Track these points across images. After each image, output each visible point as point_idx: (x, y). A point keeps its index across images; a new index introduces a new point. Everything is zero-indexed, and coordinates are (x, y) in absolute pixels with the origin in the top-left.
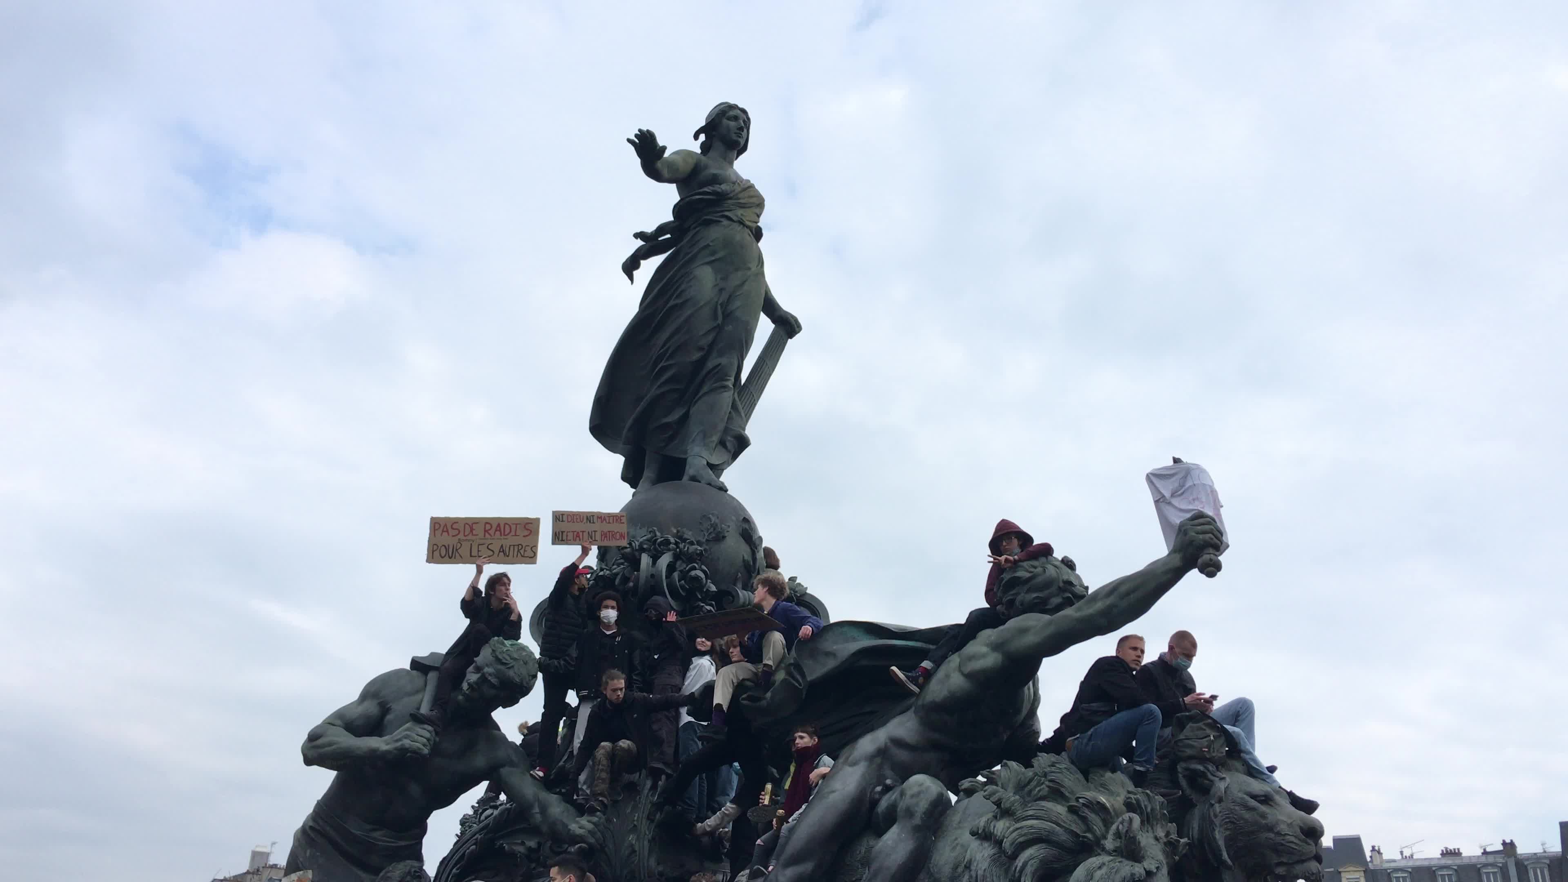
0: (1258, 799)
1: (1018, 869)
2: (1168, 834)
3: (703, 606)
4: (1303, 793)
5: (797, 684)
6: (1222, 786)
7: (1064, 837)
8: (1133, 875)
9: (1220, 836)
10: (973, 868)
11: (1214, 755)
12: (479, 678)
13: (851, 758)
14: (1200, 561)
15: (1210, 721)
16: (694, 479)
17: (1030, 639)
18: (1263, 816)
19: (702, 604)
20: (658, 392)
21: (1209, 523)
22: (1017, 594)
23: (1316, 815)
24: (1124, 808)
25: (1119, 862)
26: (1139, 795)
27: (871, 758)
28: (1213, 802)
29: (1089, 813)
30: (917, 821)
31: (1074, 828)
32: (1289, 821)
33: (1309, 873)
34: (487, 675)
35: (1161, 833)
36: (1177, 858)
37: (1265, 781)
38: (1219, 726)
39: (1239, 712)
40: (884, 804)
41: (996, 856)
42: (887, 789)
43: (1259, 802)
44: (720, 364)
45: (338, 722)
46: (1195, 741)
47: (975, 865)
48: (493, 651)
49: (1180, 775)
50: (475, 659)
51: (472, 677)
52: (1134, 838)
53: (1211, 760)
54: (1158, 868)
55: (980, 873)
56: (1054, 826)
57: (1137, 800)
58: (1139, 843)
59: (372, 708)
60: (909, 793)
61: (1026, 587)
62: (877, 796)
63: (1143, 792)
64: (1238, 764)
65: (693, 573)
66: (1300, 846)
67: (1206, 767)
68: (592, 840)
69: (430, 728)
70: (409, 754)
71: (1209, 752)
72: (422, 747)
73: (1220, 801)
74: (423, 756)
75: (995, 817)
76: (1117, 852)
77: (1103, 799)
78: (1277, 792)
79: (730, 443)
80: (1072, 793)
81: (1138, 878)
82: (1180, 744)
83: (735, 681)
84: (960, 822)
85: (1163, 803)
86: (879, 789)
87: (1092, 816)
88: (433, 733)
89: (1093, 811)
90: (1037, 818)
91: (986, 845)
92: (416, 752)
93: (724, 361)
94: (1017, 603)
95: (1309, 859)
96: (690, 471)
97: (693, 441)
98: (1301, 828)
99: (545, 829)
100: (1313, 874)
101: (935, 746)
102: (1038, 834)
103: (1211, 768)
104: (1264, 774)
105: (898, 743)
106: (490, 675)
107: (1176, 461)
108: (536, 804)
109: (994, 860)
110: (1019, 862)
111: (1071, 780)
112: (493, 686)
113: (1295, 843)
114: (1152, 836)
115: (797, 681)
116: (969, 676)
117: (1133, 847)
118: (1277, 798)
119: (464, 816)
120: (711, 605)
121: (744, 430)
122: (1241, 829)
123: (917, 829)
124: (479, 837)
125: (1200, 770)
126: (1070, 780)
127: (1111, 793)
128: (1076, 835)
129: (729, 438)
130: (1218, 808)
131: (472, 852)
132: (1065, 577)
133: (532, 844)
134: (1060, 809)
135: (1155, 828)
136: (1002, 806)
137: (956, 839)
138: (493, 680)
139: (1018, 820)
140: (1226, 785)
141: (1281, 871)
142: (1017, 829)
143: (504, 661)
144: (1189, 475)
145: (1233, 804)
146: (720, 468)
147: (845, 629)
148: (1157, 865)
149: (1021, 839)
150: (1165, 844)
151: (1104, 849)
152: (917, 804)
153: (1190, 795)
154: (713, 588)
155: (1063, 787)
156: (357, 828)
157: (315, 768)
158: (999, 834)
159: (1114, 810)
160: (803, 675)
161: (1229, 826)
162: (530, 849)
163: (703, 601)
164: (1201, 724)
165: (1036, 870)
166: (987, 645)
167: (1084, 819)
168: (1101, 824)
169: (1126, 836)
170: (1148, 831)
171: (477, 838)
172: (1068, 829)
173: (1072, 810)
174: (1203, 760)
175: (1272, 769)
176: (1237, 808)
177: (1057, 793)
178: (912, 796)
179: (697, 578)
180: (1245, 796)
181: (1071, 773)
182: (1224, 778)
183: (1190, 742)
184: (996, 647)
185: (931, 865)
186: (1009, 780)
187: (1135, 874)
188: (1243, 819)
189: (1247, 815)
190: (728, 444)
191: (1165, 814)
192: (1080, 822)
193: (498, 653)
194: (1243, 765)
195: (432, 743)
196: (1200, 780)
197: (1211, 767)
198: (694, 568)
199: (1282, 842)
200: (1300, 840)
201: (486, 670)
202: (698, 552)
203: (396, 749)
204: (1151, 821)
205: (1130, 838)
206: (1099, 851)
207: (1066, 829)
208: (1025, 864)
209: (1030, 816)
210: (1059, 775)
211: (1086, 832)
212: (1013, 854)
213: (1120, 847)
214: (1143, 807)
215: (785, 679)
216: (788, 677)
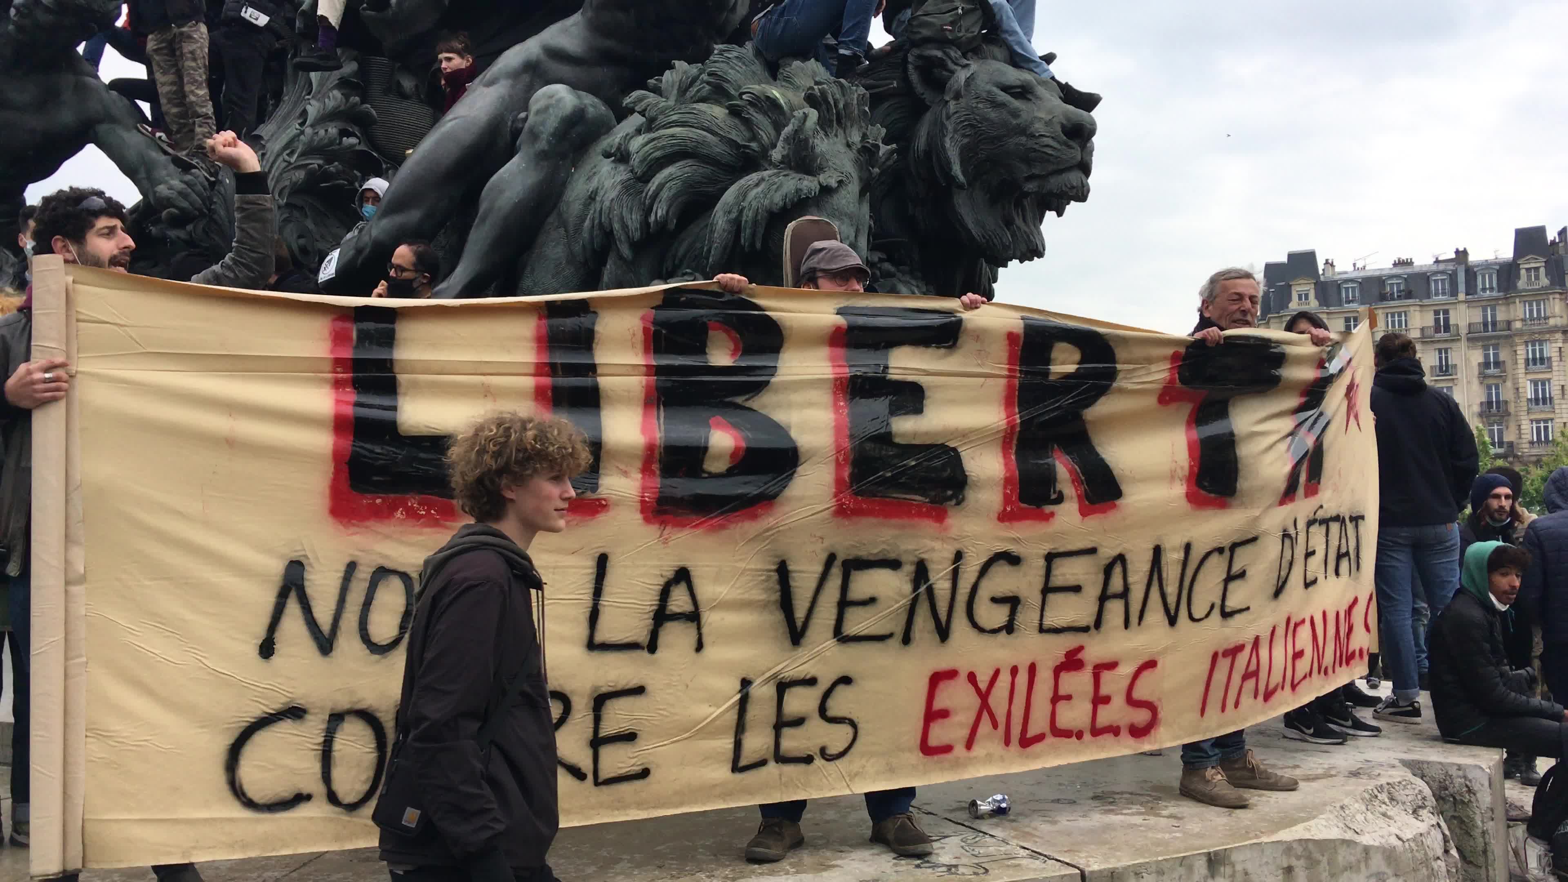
0: (1012, 91)
1: (651, 194)
2: (865, 138)
6: (962, 75)
7: (718, 149)
8: (798, 191)
10: (598, 199)
11: (960, 35)
18: (1015, 114)
24: (803, 103)
25: (784, 175)
26: (831, 86)
28: (947, 98)
29: (755, 114)
31: (733, 135)
32: (1047, 118)
33: (1066, 186)
35: (856, 137)
36: (876, 170)
37: (1032, 71)
41: (632, 181)
46: (935, 17)
47: (601, 194)
52: (806, 140)
53: (955, 43)
54: (842, 182)
55: (607, 204)
56: (705, 133)
57: (823, 93)
58: (813, 148)
63: (834, 82)
64: (997, 51)
66: (1059, 150)
67: (945, 53)
73: (957, 96)
75: (640, 131)
76: (785, 163)
77: (776, 93)
78: (1043, 83)
80: (739, 89)
81: (805, 194)
82: (915, 23)
85: (863, 96)
87: (758, 118)
89: (761, 110)
90: (683, 124)
91: (619, 167)
95: (1069, 169)
98: (1063, 127)
100: (1073, 187)
102: (680, 145)
103: (952, 54)
109: (625, 186)
110: (653, 186)
111: (744, 73)
113: (1051, 147)
114: (844, 141)
117: (804, 153)
118: (1041, 90)
122: (983, 134)
123: (542, 156)
125: (936, 57)
126: (738, 72)
127: (792, 86)
128: (732, 143)
130: (952, 105)
134: (717, 112)
135: (847, 132)
136: (647, 114)
140: (968, 75)
141: (1030, 187)
142: (654, 139)
145: (978, 100)
148: (840, 178)
149: (658, 154)
150: (858, 151)
151: (771, 163)
152: (543, 123)
153: (923, 94)
155: (728, 81)
158: (633, 151)
159: (790, 107)
161: (968, 131)
165: (676, 196)
167: (747, 122)
168: (770, 129)
169: (794, 140)
170: (836, 136)
172: (724, 137)
173: (735, 112)
174: (942, 42)
175: (1049, 58)
176: (980, 105)
177: (719, 92)
178: (538, 112)
180: (994, 89)
181: (744, 63)
182: (967, 66)
183: (927, 19)
186: (672, 86)
187: (801, 190)
188: (987, 120)
189: (993, 115)
191: (865, 111)
192: (742, 128)
197: (955, 53)
199: (1036, 146)
200: (1058, 142)
204: (843, 121)
205: (800, 141)
206: (766, 166)
207: (722, 138)
208: (661, 187)
209: (673, 122)
210: (722, 65)
211: (750, 141)
212: (644, 174)
213: (788, 155)
214: (832, 103)
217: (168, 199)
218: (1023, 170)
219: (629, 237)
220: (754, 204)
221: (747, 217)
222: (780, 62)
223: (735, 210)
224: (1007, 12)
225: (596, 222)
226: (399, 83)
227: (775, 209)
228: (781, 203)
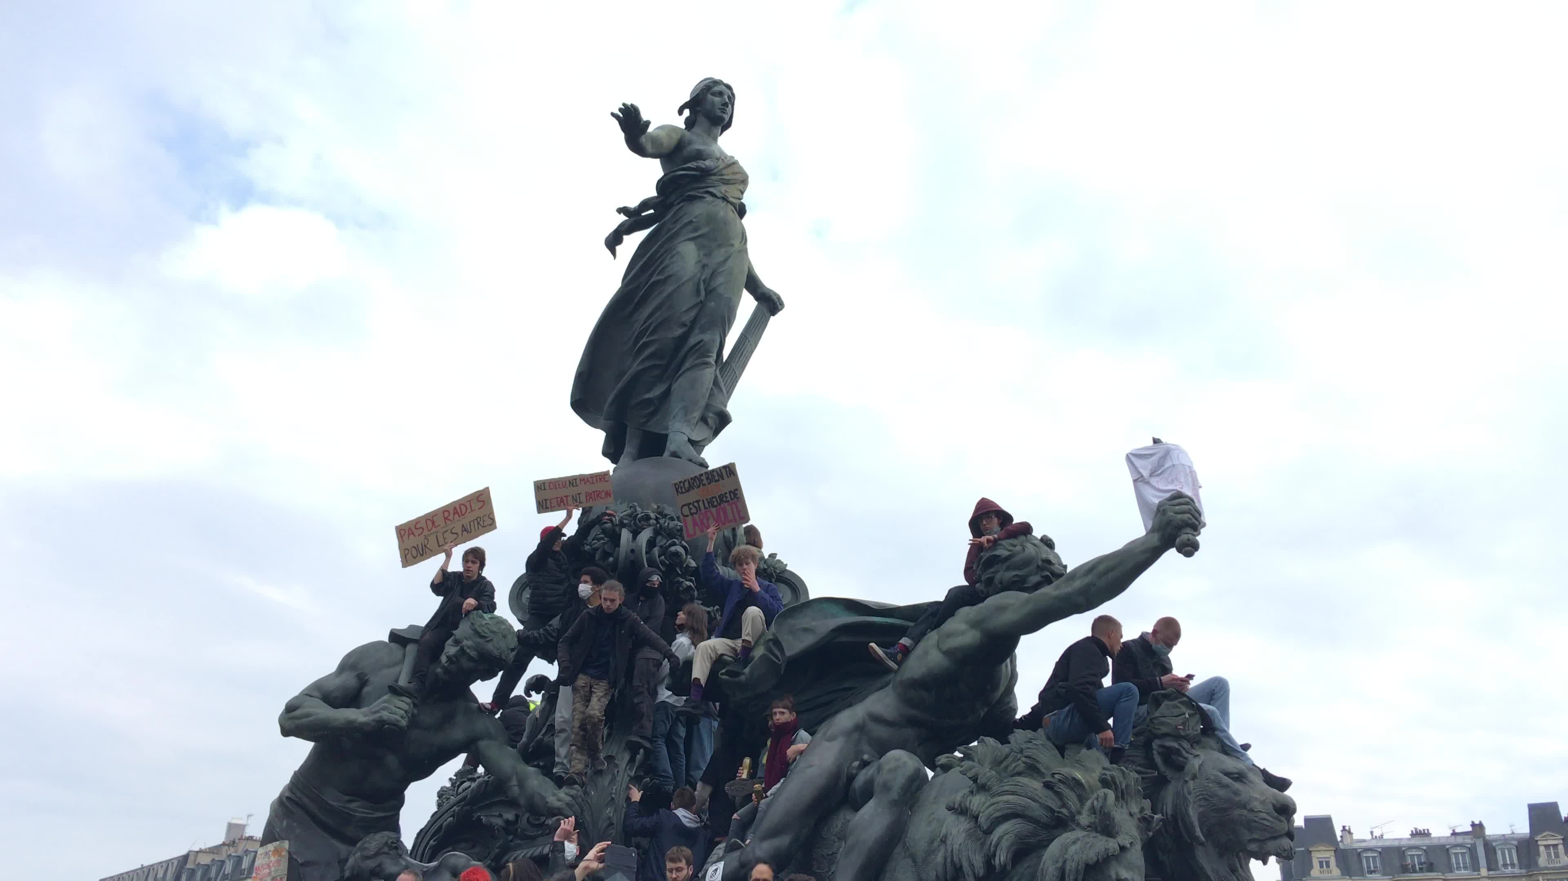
0: (1231, 776)
1: (994, 843)
2: (1142, 810)
3: (682, 582)
4: (1277, 771)
5: (777, 661)
6: (1196, 763)
7: (1038, 812)
8: (1107, 850)
9: (1193, 814)
10: (948, 842)
11: (1188, 732)
12: (458, 651)
13: (828, 734)
14: (1178, 540)
15: (1185, 699)
17: (1009, 617)
18: (1236, 793)
19: (682, 580)
20: (641, 367)
21: (1187, 504)
22: (997, 572)
23: (1288, 793)
24: (1099, 784)
25: (1094, 837)
26: (1115, 772)
27: (848, 734)
28: (1187, 779)
29: (1065, 789)
30: (894, 795)
31: (1050, 803)
32: (1263, 798)
34: (465, 648)
35: (1135, 809)
36: (1151, 834)
37: (1239, 758)
38: (1194, 704)
39: (1214, 690)
40: (861, 778)
41: (972, 830)
42: (865, 764)
43: (1233, 779)
44: (702, 341)
45: (317, 694)
47: (951, 839)
48: (472, 624)
49: (1155, 752)
50: (454, 632)
51: (450, 649)
52: (1109, 813)
53: (1186, 738)
54: (1131, 843)
55: (956, 846)
56: (1030, 801)
57: (1113, 777)
58: (1113, 819)
59: (350, 680)
60: (887, 767)
62: (854, 772)
63: (1117, 769)
64: (1212, 742)
65: (673, 549)
66: (1273, 823)
67: (1180, 745)
69: (408, 700)
70: (387, 726)
71: (1184, 730)
74: (401, 728)
75: (972, 792)
76: (1092, 827)
77: (1079, 776)
78: (1250, 770)
79: (712, 419)
80: (1047, 768)
81: (1110, 852)
82: (1155, 722)
84: (936, 798)
85: (1137, 778)
86: (856, 764)
87: (1067, 792)
88: (412, 705)
89: (1069, 786)
90: (1013, 793)
91: (962, 819)
92: (395, 724)
93: (706, 337)
94: (996, 581)
95: (1281, 836)
97: (674, 417)
98: (1274, 806)
99: (522, 802)
100: (1285, 850)
101: (911, 722)
102: (1014, 809)
104: (1238, 752)
105: (877, 719)
106: (469, 647)
107: (1156, 441)
108: (514, 778)
109: (970, 835)
110: (995, 837)
111: (1047, 757)
112: (471, 659)
113: (1267, 820)
114: (1126, 812)
115: (777, 657)
116: (947, 653)
117: (1108, 823)
118: (1251, 776)
119: (442, 788)
120: (691, 581)
121: (725, 406)
122: (1213, 806)
123: (895, 803)
124: (457, 809)
125: (1174, 747)
127: (1087, 769)
128: (1052, 811)
129: (711, 415)
131: (450, 823)
132: (1044, 556)
133: (510, 816)
134: (1035, 785)
135: (1129, 805)
136: (978, 781)
137: (933, 813)
138: (473, 654)
139: (993, 796)
140: (1200, 763)
142: (993, 804)
143: (483, 634)
144: (1168, 456)
145: (1208, 781)
146: (701, 444)
147: (825, 605)
148: (1131, 840)
149: (998, 814)
150: (1139, 819)
151: (1078, 825)
152: (894, 779)
153: (1165, 772)
154: (693, 564)
155: (1039, 763)
156: (333, 798)
157: (292, 739)
158: (975, 809)
159: (1090, 786)
160: (781, 650)
161: (1203, 803)
162: (507, 822)
163: (683, 576)
164: (1176, 702)
165: (1012, 845)
166: (966, 623)
167: (1058, 794)
168: (1076, 800)
169: (1101, 812)
170: (1122, 807)
171: (454, 811)
172: (1044, 804)
173: (1048, 786)
174: (1178, 737)
175: (1246, 747)
176: (1211, 785)
177: (1033, 769)
178: (890, 771)
179: (677, 554)
181: (1047, 749)
184: (975, 624)
185: (907, 839)
186: (985, 756)
187: (1109, 850)
188: (1217, 796)
189: (1221, 792)
190: (710, 421)
191: (1139, 790)
192: (1055, 798)
193: (477, 627)
194: (1218, 743)
195: (410, 715)
196: (1174, 757)
197: (1186, 744)
198: (674, 544)
199: (1256, 819)
200: (1272, 817)
201: (465, 642)
202: (679, 528)
203: (374, 720)
204: (1125, 797)
205: (1105, 813)
206: (1074, 826)
207: (1041, 804)
208: (1000, 838)
209: (1006, 791)
210: (1035, 751)
211: (1061, 807)
212: (988, 829)
213: (1094, 823)
214: (1118, 783)
215: (764, 655)
216: (767, 653)
217: (559, 809)
218: (1246, 836)
219: (974, 874)
220: (1076, 857)
221: (1071, 866)
222: (1066, 746)
223: (1061, 860)
224: (1217, 717)
225: (949, 860)
227: (1091, 862)
228: (1095, 859)
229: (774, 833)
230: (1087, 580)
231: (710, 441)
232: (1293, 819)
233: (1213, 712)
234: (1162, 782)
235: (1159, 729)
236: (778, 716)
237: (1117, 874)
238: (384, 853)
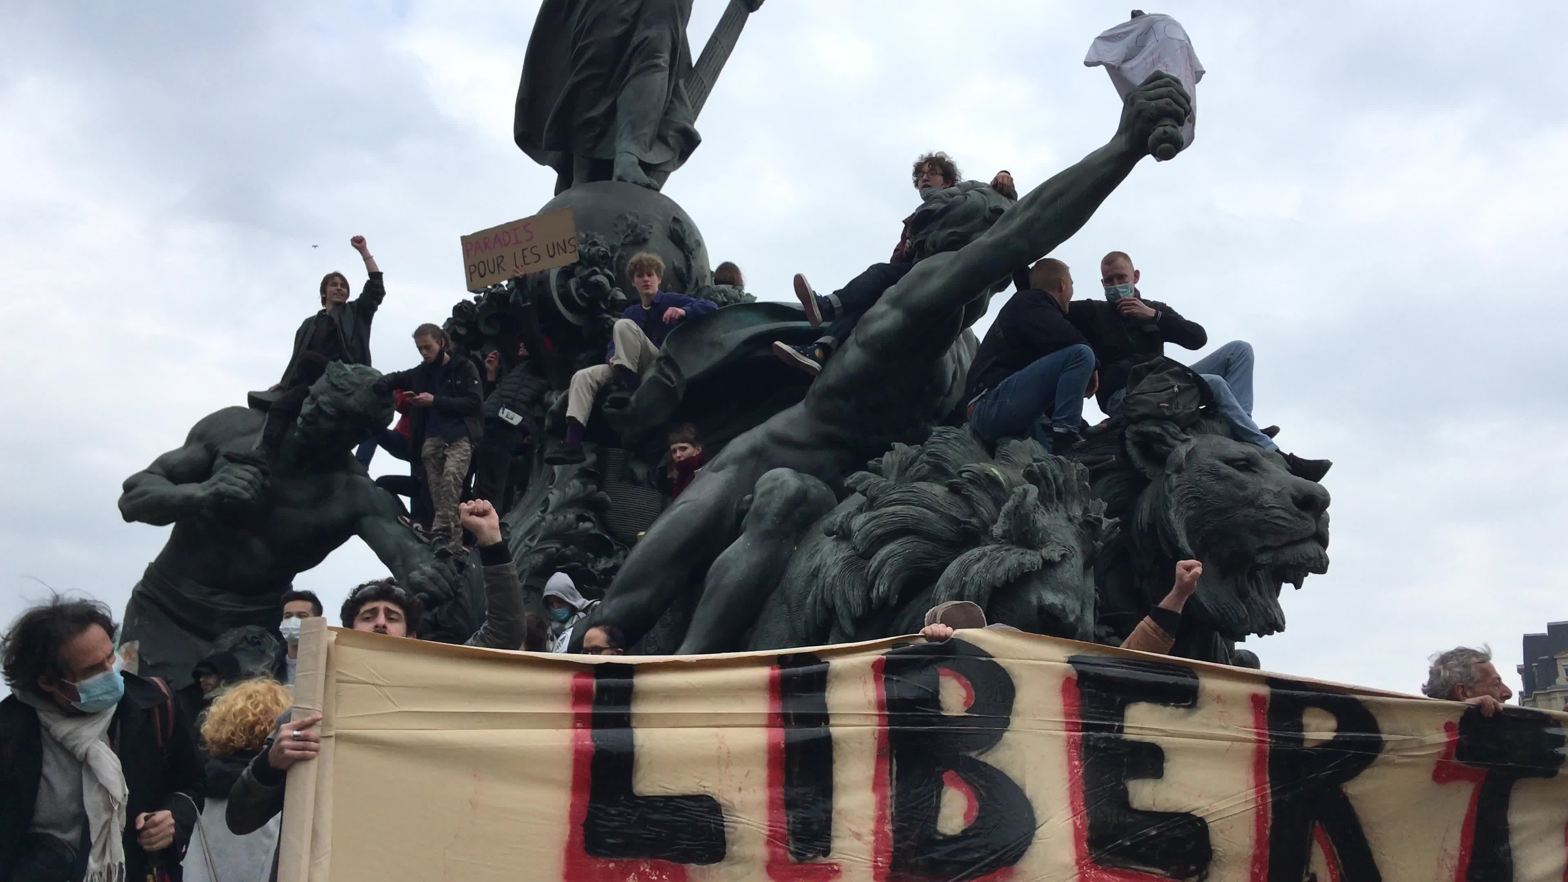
0: (1236, 464)
1: (872, 569)
2: (1088, 513)
5: (669, 383)
6: (1183, 450)
7: (938, 525)
8: (1021, 565)
10: (821, 575)
11: (1178, 411)
12: (312, 409)
15: (1177, 368)
16: (620, 179)
18: (1241, 486)
21: (1167, 85)
23: (1323, 482)
24: (1022, 480)
25: (1006, 550)
26: (1050, 463)
28: (1169, 472)
29: (975, 491)
30: (767, 524)
31: (954, 512)
32: (1276, 489)
33: (1303, 557)
34: (321, 404)
35: (1077, 511)
36: (1100, 544)
38: (1190, 374)
39: (1229, 359)
41: (854, 558)
44: (646, 38)
45: (159, 470)
46: (1151, 396)
47: (824, 570)
51: (307, 408)
52: (1027, 515)
53: (1173, 419)
54: (1065, 556)
55: (829, 580)
56: (925, 510)
57: (1042, 469)
58: (1034, 523)
59: (199, 453)
61: (941, 221)
63: (1053, 459)
64: (1217, 426)
65: (593, 278)
66: (1292, 521)
67: (1163, 428)
68: (434, 588)
69: (254, 469)
70: (226, 500)
72: (242, 490)
73: (1179, 470)
75: (860, 510)
76: (1007, 538)
77: (995, 471)
78: (1269, 456)
79: (672, 136)
80: (958, 467)
81: (1028, 569)
82: (1131, 401)
83: (595, 386)
87: (977, 494)
89: (980, 487)
90: (904, 502)
91: (841, 545)
93: (652, 33)
95: (1303, 540)
96: (617, 171)
97: (621, 135)
98: (1294, 499)
100: (1310, 559)
102: (901, 523)
103: (1171, 430)
106: (325, 404)
107: (1136, 14)
109: (847, 563)
110: (874, 562)
111: (963, 452)
112: (330, 418)
113: (1283, 518)
114: (1065, 516)
115: (669, 378)
117: (1026, 528)
118: (1266, 463)
121: (692, 123)
122: (1208, 506)
125: (1155, 433)
126: (957, 451)
127: (1011, 464)
128: (956, 521)
129: (671, 133)
130: (1174, 479)
134: (938, 490)
135: (1069, 506)
136: (868, 494)
138: (329, 410)
139: (877, 509)
140: (1189, 449)
141: (1264, 558)
142: (875, 518)
143: (340, 386)
144: (1151, 32)
145: (1201, 473)
147: (741, 314)
148: (1063, 552)
149: (879, 531)
150: (1080, 525)
151: (992, 538)
152: (768, 505)
153: (1143, 468)
154: (622, 297)
155: (947, 461)
156: (190, 591)
158: (856, 529)
159: (1009, 483)
160: (678, 372)
161: (1193, 503)
165: (897, 571)
167: (967, 499)
168: (990, 505)
169: (1015, 515)
170: (1057, 510)
172: (945, 514)
173: (954, 489)
174: (1160, 418)
175: (1272, 431)
176: (1204, 478)
177: (938, 471)
178: (763, 495)
179: (598, 285)
180: (1217, 462)
181: (962, 444)
182: (1187, 440)
183: (1143, 397)
185: (784, 581)
186: (893, 466)
187: (1023, 564)
188: (1212, 492)
189: (1218, 487)
190: (671, 141)
191: (1086, 485)
192: (963, 505)
197: (1173, 429)
198: (595, 273)
199: (1266, 518)
200: (1290, 513)
201: (321, 398)
202: (601, 254)
203: (211, 494)
204: (1063, 496)
205: (1021, 516)
206: (987, 541)
207: (943, 514)
208: (882, 563)
209: (895, 500)
210: (940, 446)
211: (970, 516)
212: (866, 551)
213: (1009, 530)
214: (1051, 478)
215: (654, 377)
216: (658, 375)
217: (420, 584)
219: (850, 612)
220: (976, 578)
221: (970, 591)
222: (998, 441)
223: (958, 584)
224: (1224, 388)
225: (819, 598)
226: (632, 472)
227: (998, 584)
228: (1004, 578)
229: (629, 586)
230: (1028, 214)
231: (676, 167)
232: (1327, 514)
233: (1218, 383)
234: (1140, 483)
235: (1133, 410)
236: (679, 453)
237: (1040, 598)
238: (243, 649)
